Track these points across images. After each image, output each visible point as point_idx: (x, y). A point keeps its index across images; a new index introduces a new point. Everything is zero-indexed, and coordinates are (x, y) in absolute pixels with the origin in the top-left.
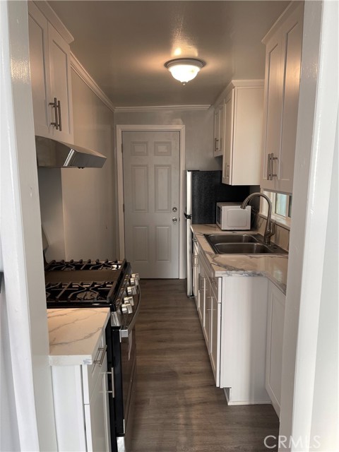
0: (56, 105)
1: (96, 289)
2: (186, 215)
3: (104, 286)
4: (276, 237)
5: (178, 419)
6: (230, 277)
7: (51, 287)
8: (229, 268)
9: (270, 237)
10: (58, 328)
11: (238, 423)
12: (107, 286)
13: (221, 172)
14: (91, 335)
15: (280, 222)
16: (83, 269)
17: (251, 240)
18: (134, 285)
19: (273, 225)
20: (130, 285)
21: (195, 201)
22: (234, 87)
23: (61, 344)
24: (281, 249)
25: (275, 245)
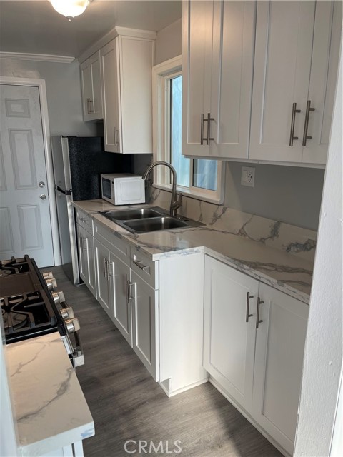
4: (182, 209)
8: (163, 248)
9: (176, 209)
19: (179, 197)
22: (118, 36)
24: (192, 220)
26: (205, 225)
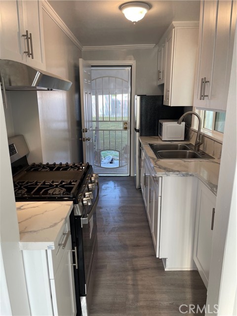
0: (28, 37)
1: (63, 186)
2: (136, 129)
3: (70, 183)
4: (204, 146)
5: (127, 280)
6: (168, 177)
7: (29, 184)
8: (168, 170)
9: (199, 146)
10: (30, 218)
11: (172, 284)
12: (72, 183)
13: (163, 96)
14: (55, 224)
15: (207, 134)
16: (55, 170)
17: (184, 148)
18: (94, 182)
19: (202, 137)
20: (91, 182)
21: (143, 118)
22: (174, 28)
23: (31, 232)
24: (208, 155)
25: (203, 152)
26: (215, 159)
